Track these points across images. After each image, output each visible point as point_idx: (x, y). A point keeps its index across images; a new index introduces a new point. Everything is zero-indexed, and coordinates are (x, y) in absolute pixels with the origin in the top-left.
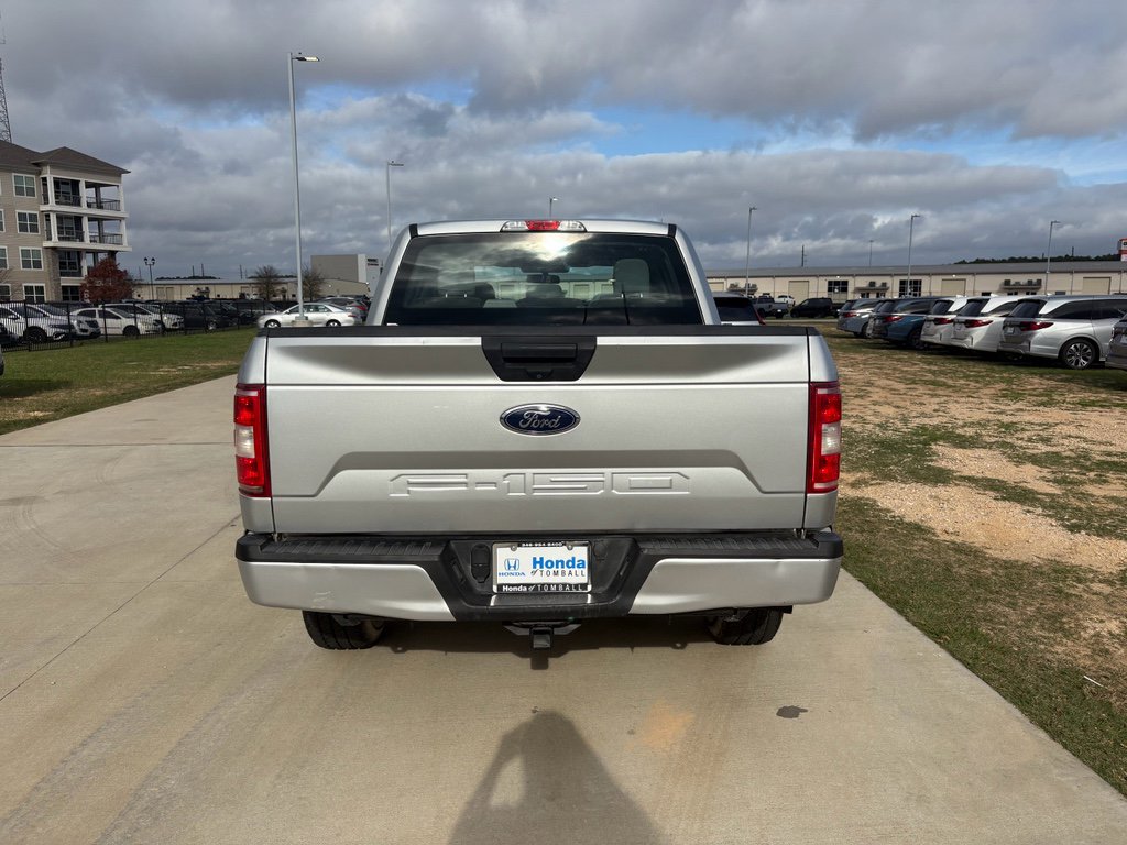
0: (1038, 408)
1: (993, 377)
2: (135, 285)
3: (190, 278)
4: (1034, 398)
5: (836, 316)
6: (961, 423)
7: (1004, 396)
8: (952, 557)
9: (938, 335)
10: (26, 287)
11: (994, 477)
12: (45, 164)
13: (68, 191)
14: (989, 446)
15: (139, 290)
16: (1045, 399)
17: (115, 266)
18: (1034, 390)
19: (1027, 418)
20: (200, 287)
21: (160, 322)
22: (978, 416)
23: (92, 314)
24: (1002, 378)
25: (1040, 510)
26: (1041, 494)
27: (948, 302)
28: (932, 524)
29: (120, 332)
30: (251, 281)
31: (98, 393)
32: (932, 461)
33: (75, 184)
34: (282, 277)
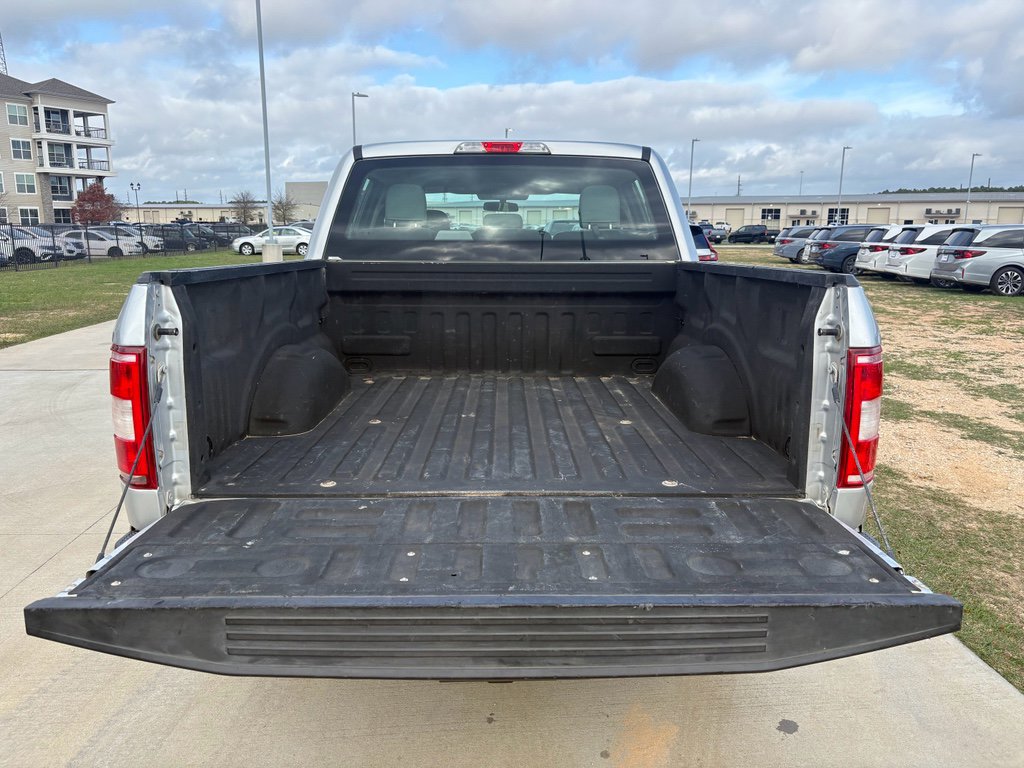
0: (981, 337)
1: (929, 303)
2: (122, 209)
3: (174, 203)
4: (974, 326)
5: (772, 242)
6: (908, 351)
7: (944, 323)
8: (934, 508)
9: (872, 262)
10: (21, 210)
11: (955, 412)
12: (36, 94)
13: (58, 119)
14: (941, 377)
15: (125, 213)
16: (985, 327)
17: (103, 191)
18: (972, 317)
19: (973, 347)
20: (183, 210)
21: (141, 243)
22: (922, 344)
23: (78, 236)
24: (938, 304)
25: (1010, 452)
26: (1007, 432)
27: (883, 230)
28: (902, 467)
29: (105, 252)
30: (230, 205)
31: (71, 314)
32: (889, 393)
33: (64, 113)
34: (259, 202)
